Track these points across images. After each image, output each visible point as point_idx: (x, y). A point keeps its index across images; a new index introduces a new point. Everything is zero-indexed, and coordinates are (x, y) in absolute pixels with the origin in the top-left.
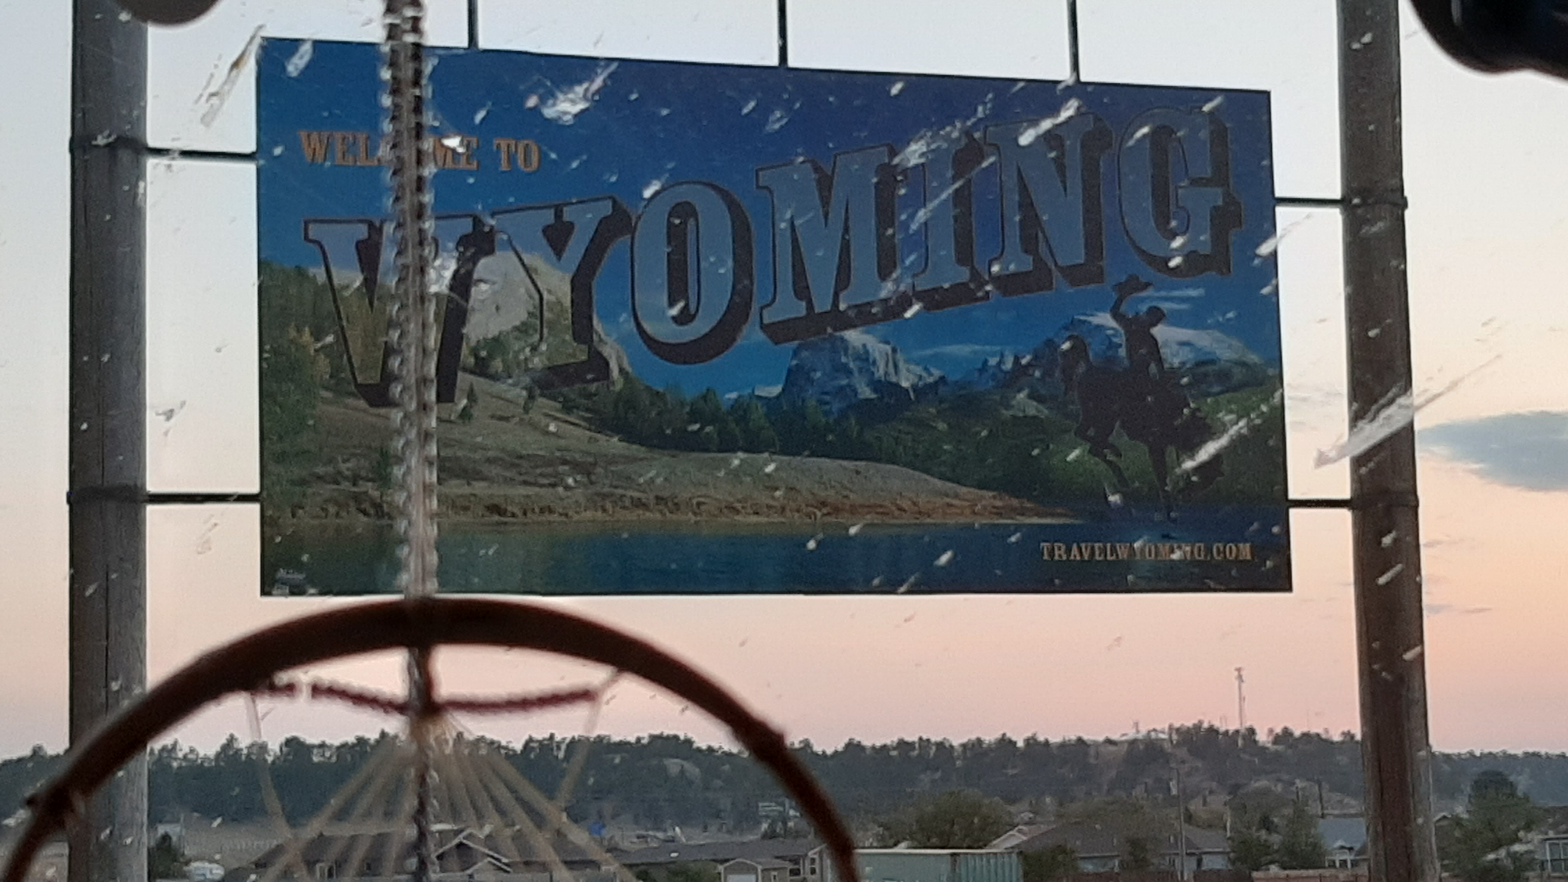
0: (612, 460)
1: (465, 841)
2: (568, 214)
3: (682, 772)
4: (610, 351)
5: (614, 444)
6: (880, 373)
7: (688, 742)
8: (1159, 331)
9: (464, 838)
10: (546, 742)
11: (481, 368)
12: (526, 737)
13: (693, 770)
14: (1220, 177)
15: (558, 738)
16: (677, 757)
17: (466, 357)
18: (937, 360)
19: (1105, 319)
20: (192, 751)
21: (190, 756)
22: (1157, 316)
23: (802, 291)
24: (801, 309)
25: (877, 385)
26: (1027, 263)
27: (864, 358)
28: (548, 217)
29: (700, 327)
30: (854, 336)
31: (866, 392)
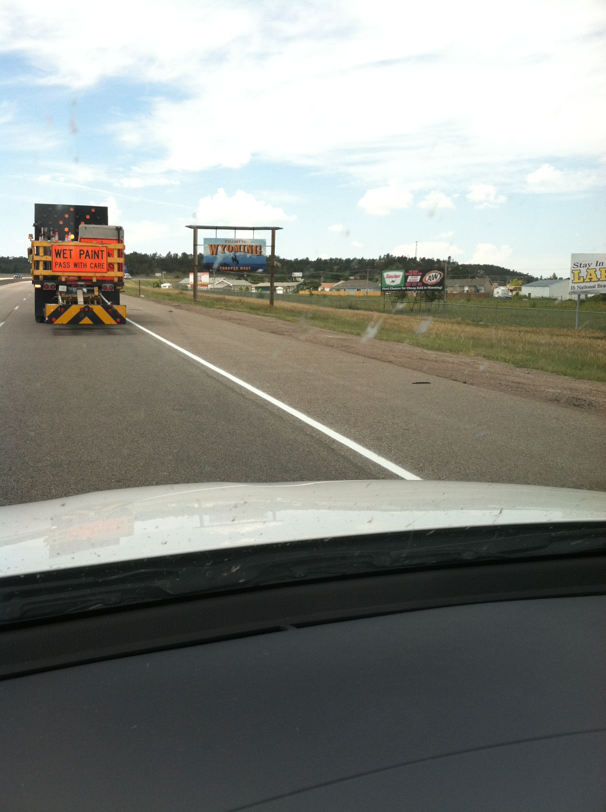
20: (160, 255)
21: (160, 256)
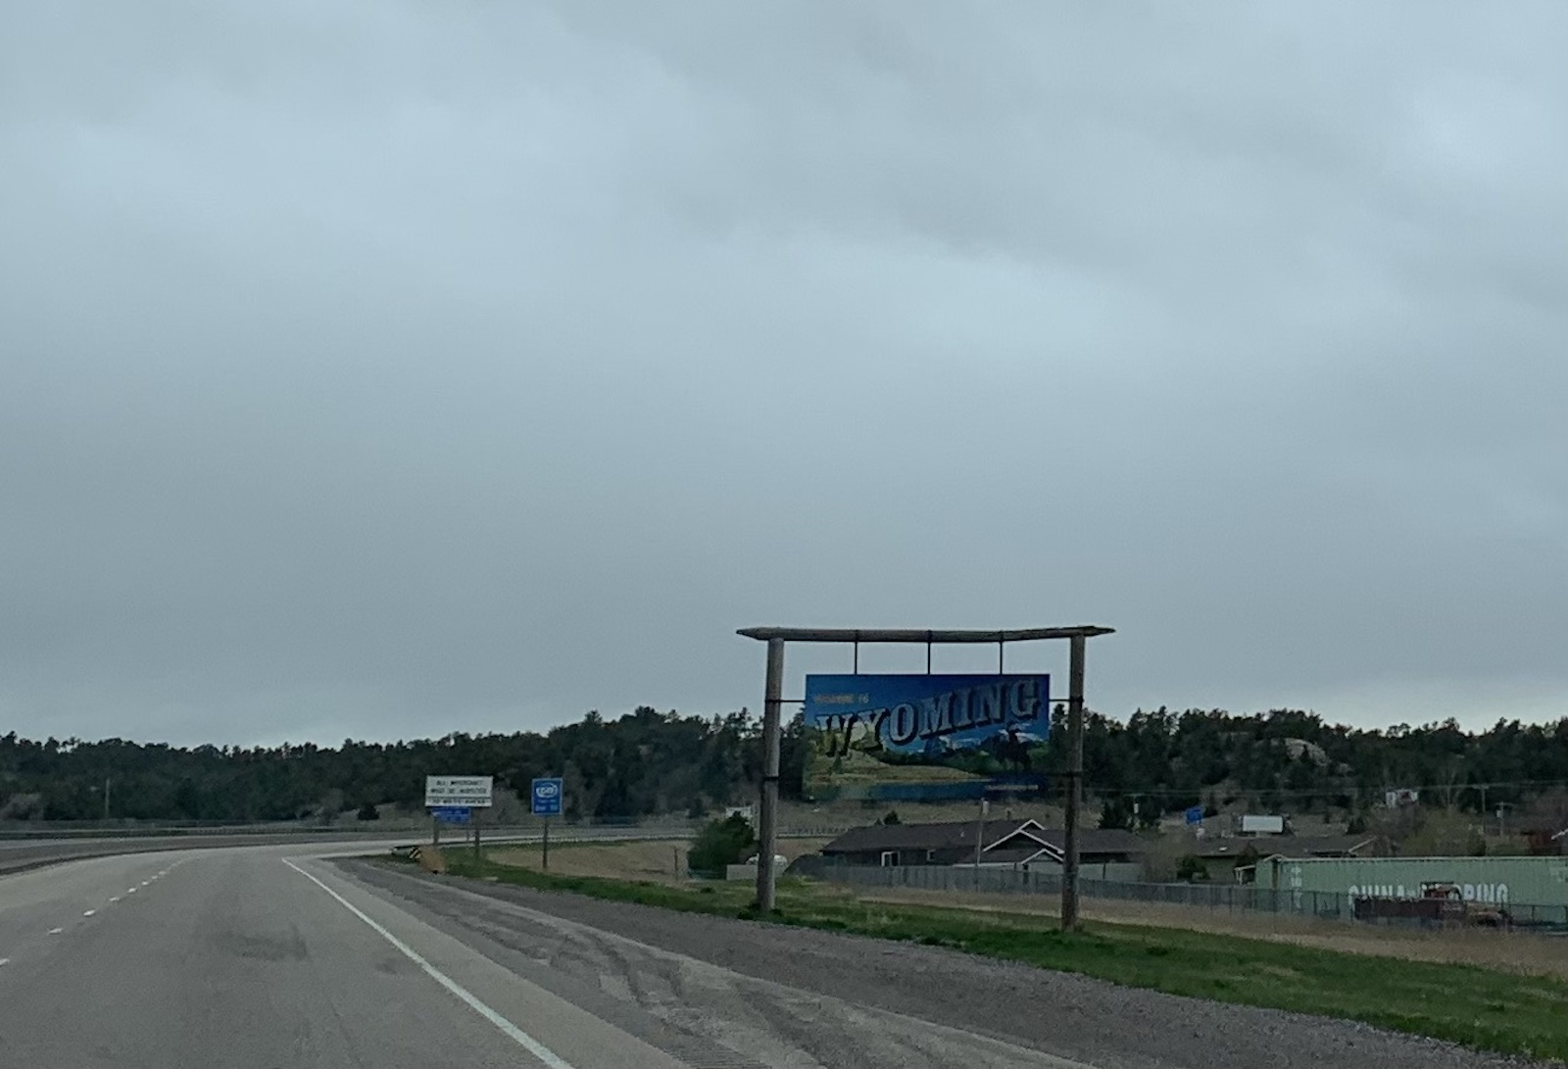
0: (883, 768)
1: (1023, 832)
2: (876, 712)
3: (1306, 752)
4: (883, 743)
5: (883, 764)
6: (948, 746)
7: (1315, 720)
8: (1018, 734)
9: (1024, 829)
10: (1155, 717)
11: (853, 748)
12: (1135, 711)
13: (1316, 751)
14: (1036, 696)
15: (1169, 712)
16: (1301, 738)
17: (850, 745)
18: (963, 743)
19: (1004, 732)
22: (1018, 730)
23: (930, 727)
24: (929, 731)
25: (947, 749)
26: (985, 719)
27: (944, 743)
28: (870, 713)
29: (904, 737)
30: (942, 738)
31: (944, 751)
